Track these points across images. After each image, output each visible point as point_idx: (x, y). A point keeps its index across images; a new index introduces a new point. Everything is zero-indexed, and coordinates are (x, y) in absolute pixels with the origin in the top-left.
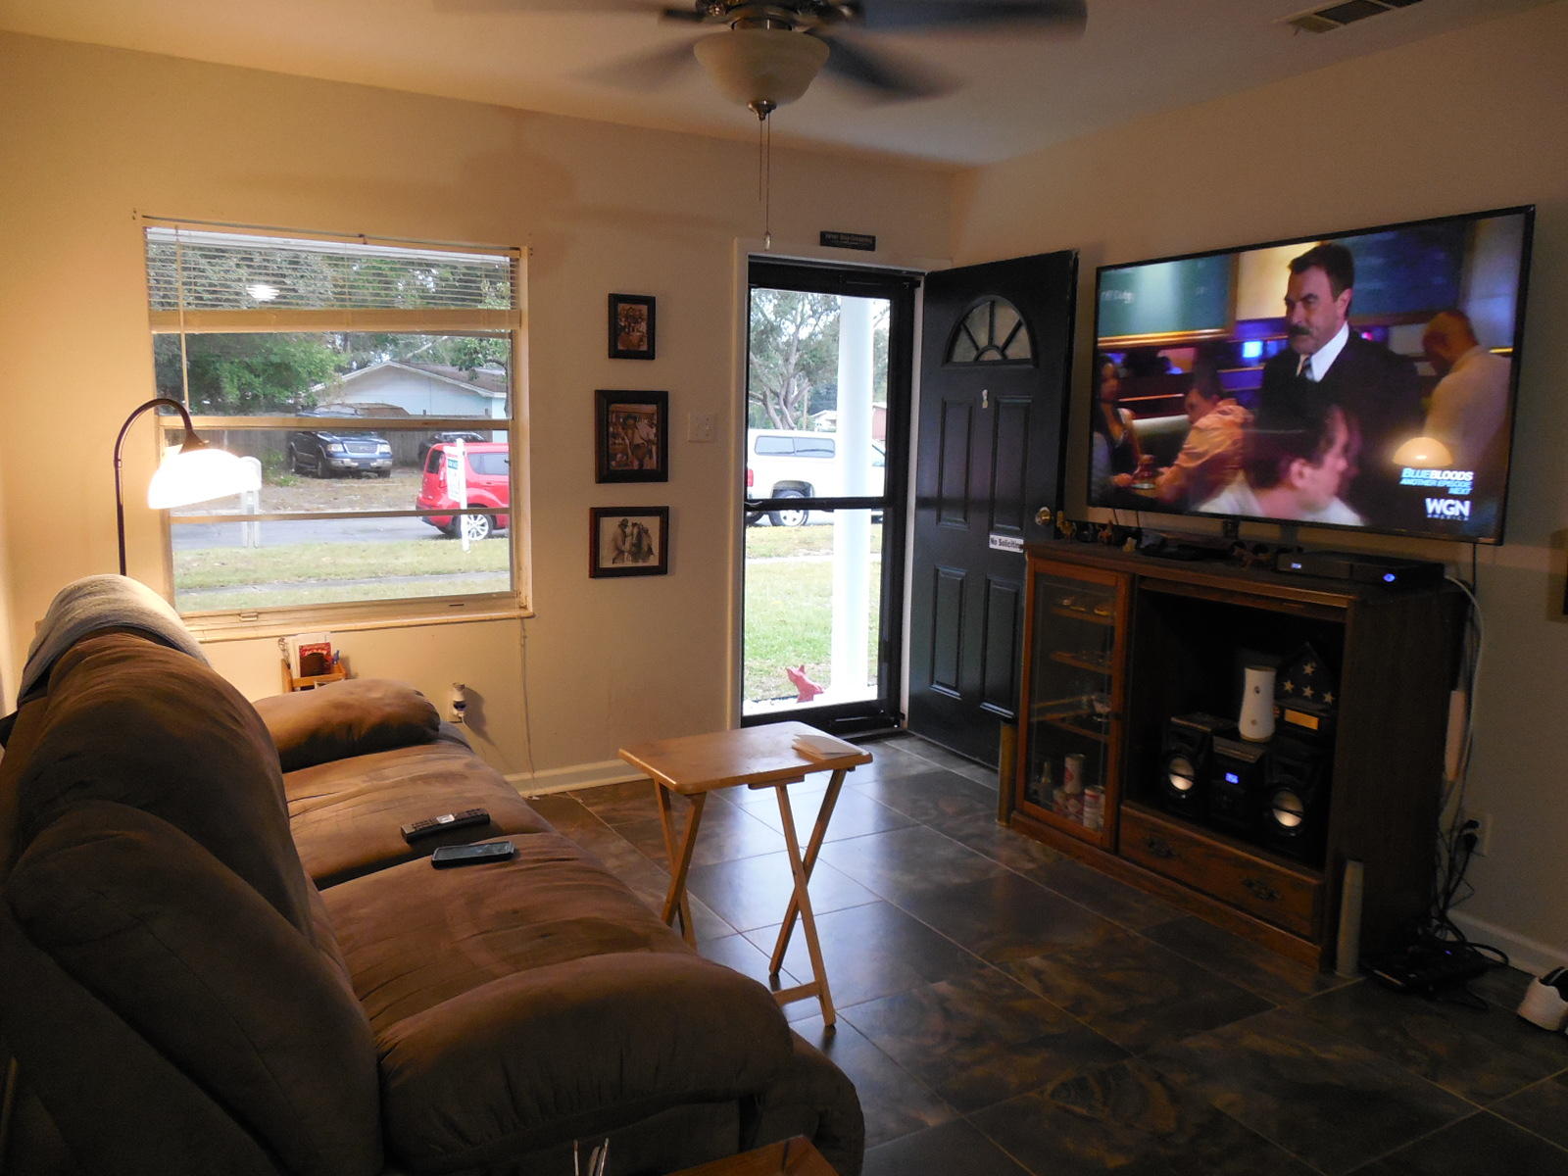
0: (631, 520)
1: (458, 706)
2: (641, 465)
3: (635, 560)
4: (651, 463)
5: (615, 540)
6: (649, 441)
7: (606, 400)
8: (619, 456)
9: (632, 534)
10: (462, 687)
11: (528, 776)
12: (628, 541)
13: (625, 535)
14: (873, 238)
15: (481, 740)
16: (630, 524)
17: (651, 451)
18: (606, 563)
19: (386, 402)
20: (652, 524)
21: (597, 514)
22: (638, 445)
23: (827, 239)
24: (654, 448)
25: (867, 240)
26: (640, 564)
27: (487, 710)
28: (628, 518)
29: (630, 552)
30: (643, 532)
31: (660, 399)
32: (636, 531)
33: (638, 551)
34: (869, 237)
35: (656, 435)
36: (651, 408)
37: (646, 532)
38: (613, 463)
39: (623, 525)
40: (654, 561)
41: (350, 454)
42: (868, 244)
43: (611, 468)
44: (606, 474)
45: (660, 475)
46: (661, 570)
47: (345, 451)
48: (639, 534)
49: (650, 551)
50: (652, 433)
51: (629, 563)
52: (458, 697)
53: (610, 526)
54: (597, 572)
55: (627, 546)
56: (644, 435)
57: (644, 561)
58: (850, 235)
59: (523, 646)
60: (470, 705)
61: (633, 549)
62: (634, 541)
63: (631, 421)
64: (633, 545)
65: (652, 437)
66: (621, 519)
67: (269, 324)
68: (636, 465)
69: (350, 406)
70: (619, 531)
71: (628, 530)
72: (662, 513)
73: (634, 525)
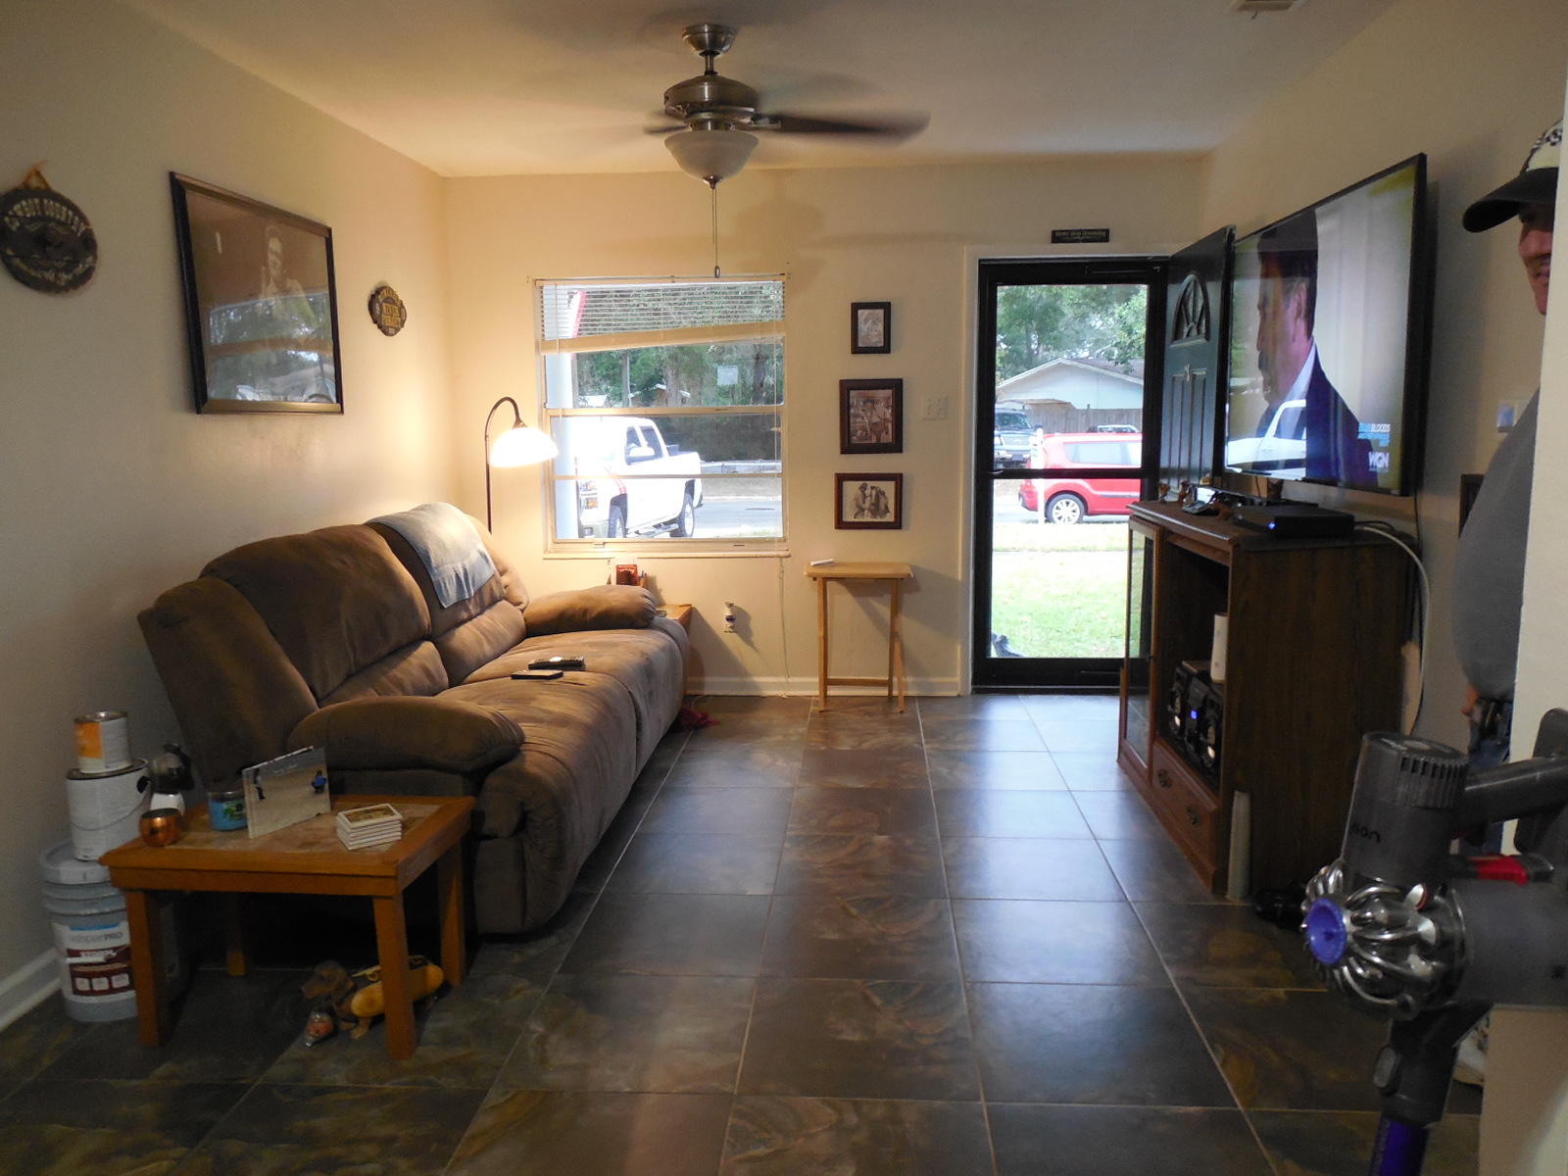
0: (870, 484)
1: (729, 619)
2: (879, 439)
3: (874, 515)
4: (888, 438)
5: (856, 499)
6: (885, 420)
7: (847, 387)
8: (859, 432)
9: (871, 495)
10: (731, 605)
11: (783, 679)
12: (868, 499)
13: (865, 497)
14: (1107, 231)
15: (748, 647)
16: (869, 487)
17: (887, 428)
18: (848, 517)
19: (1056, 398)
20: (888, 487)
21: (841, 479)
22: (875, 423)
23: (1058, 237)
24: (890, 426)
25: (1100, 233)
26: (878, 520)
27: (755, 625)
28: (867, 482)
29: (869, 510)
30: (880, 494)
31: (896, 386)
32: (874, 493)
33: (876, 509)
34: (1103, 230)
35: (892, 415)
36: (888, 393)
37: (883, 494)
38: (854, 438)
39: (863, 488)
40: (890, 518)
41: (1005, 446)
42: (1103, 236)
43: (853, 442)
44: (848, 447)
45: (896, 446)
46: (897, 525)
47: (1001, 444)
48: (877, 495)
49: (887, 510)
50: (888, 413)
51: (868, 518)
52: (728, 613)
53: (851, 489)
54: (841, 524)
55: (867, 505)
56: (881, 415)
57: (881, 517)
58: (1081, 231)
59: (781, 579)
60: (738, 620)
61: (873, 507)
62: (873, 501)
63: (869, 404)
64: (872, 504)
65: (888, 416)
66: (861, 483)
67: (610, 345)
68: (874, 440)
69: (1021, 402)
70: (860, 493)
71: (868, 492)
72: (897, 479)
73: (872, 488)
